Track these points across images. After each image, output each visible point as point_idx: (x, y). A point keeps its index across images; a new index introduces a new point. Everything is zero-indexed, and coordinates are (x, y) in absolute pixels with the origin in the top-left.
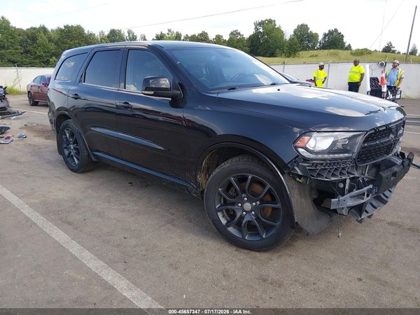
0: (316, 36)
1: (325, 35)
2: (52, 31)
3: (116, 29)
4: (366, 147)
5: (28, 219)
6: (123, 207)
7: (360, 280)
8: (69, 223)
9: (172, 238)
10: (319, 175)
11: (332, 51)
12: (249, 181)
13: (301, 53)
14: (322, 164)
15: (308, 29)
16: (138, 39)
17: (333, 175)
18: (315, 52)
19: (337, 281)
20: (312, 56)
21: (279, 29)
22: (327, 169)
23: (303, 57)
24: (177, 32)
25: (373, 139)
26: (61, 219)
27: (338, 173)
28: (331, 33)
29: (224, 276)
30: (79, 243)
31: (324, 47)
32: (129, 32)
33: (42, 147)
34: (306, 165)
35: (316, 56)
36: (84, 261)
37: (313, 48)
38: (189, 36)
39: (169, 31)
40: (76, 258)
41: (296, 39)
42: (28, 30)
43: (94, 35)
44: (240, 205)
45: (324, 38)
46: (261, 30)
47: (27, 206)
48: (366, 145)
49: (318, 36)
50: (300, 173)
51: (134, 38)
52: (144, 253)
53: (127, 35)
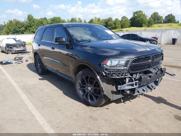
0: (162, 17)
1: (166, 17)
2: (49, 19)
3: (74, 18)
4: (134, 65)
5: (16, 91)
6: (51, 88)
7: (131, 120)
8: (29, 93)
9: (63, 100)
10: (112, 76)
11: (169, 24)
12: (89, 78)
13: (154, 25)
14: (113, 71)
15: (158, 14)
16: (83, 22)
17: (118, 76)
18: (161, 25)
19: (120, 120)
20: (159, 26)
21: (144, 15)
22: (115, 73)
23: (155, 27)
24: (99, 18)
25: (138, 62)
26: (27, 91)
27: (120, 75)
28: (169, 16)
29: (76, 115)
30: (30, 100)
31: (165, 22)
32: (79, 19)
33: (33, 65)
34: (106, 71)
35: (161, 26)
36: (28, 107)
37: (160, 23)
38: (104, 19)
39: (95, 18)
40: (26, 105)
41: (152, 19)
42: (39, 19)
43: (65, 21)
44: (87, 88)
45: (166, 18)
46: (136, 16)
47: (18, 86)
48: (134, 64)
49: (162, 18)
50: (105, 75)
51: (81, 22)
52: (51, 105)
53: (78, 20)
